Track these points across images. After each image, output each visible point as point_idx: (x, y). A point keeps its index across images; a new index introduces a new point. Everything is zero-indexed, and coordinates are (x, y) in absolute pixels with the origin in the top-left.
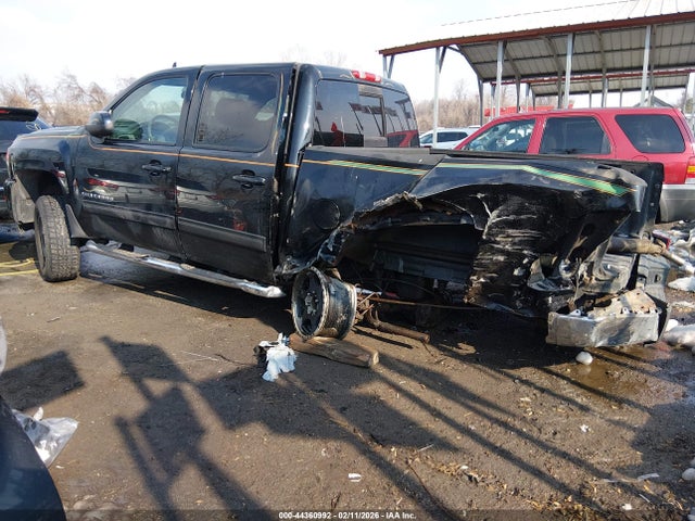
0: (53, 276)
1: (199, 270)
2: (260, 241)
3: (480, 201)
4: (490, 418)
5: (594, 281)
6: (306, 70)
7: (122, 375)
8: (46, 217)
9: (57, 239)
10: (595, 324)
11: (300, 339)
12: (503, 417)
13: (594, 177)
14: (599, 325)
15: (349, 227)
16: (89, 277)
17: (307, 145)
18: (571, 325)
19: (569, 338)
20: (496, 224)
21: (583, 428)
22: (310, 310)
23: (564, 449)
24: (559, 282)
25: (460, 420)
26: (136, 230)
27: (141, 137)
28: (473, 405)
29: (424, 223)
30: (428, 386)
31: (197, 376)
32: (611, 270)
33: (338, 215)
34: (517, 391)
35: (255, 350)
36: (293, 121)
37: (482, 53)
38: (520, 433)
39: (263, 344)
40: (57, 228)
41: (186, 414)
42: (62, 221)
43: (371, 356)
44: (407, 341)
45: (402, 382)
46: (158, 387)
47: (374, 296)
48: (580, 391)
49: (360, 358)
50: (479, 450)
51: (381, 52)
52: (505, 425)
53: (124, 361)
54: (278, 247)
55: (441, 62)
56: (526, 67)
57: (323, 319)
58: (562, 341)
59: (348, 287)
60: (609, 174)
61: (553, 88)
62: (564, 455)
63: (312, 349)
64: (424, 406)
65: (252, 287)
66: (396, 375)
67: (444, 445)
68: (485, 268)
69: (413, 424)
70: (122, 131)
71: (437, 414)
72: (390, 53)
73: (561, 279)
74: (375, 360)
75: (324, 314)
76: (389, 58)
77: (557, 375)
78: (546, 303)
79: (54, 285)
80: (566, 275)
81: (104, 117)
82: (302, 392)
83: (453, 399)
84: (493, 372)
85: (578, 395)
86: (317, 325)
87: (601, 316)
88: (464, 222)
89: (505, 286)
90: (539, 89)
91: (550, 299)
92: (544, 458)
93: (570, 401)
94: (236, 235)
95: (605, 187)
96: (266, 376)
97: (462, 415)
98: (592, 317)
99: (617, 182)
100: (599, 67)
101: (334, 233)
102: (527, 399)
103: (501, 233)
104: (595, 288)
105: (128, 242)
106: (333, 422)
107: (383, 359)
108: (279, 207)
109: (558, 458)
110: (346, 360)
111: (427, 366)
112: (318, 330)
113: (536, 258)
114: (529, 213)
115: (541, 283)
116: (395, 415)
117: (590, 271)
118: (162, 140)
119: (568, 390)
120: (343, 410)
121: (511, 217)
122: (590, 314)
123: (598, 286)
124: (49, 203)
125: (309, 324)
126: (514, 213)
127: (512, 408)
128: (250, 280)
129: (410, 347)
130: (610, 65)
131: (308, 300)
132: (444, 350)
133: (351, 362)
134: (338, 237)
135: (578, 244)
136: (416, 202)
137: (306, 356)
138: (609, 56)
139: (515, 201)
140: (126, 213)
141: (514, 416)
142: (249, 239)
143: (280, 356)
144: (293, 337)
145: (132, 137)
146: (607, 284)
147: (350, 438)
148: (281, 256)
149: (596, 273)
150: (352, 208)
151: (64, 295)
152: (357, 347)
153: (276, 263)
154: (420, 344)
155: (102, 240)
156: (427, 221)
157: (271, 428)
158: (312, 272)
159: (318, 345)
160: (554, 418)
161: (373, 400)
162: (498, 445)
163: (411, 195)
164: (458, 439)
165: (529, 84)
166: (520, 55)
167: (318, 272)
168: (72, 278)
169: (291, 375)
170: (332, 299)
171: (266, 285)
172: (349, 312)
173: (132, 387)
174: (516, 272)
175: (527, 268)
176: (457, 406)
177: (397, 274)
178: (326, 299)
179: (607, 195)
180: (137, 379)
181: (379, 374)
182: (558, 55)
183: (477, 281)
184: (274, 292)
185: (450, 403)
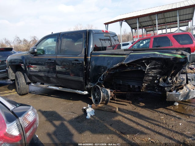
0: (22, 94)
1: (64, 88)
2: (81, 79)
3: (144, 63)
4: (154, 124)
5: (178, 82)
6: (90, 31)
7: (46, 120)
8: (19, 77)
9: (22, 83)
10: (180, 94)
11: (95, 106)
12: (157, 123)
13: (175, 54)
14: (181, 95)
15: (106, 73)
16: (31, 93)
17: (92, 51)
18: (173, 95)
19: (173, 99)
20: (149, 69)
21: (180, 124)
22: (97, 97)
23: (176, 131)
24: (168, 83)
25: (145, 125)
26: (45, 79)
27: (44, 53)
28: (148, 120)
29: (128, 70)
30: (133, 116)
31: (67, 119)
32: (182, 79)
33: (103, 70)
34: (159, 115)
35: (82, 110)
36: (88, 45)
37: (132, 21)
38: (163, 127)
39: (84, 108)
40: (22, 80)
41: (67, 130)
42: (23, 78)
43: (116, 109)
44: (125, 103)
45: (126, 116)
46: (57, 123)
47: (114, 91)
48: (177, 114)
49: (113, 109)
50: (152, 133)
51: (104, 24)
52: (158, 125)
53: (46, 116)
54: (87, 80)
55: (121, 25)
56: (144, 24)
57: (101, 99)
58: (171, 100)
59: (107, 90)
60: (180, 53)
61: (152, 29)
62: (177, 132)
63: (98, 108)
64: (134, 122)
65: (80, 92)
66: (124, 114)
67: (142, 133)
68: (147, 81)
69: (132, 127)
70: (39, 52)
71: (138, 124)
72: (107, 24)
73: (169, 82)
74: (117, 110)
75: (101, 98)
76: (107, 25)
77: (170, 109)
78: (165, 89)
79: (22, 96)
80: (170, 81)
81: (34, 49)
82: (98, 121)
83: (142, 119)
84: (151, 110)
85: (177, 115)
86: (100, 101)
87: (181, 92)
88: (139, 69)
89: (153, 86)
90: (148, 30)
91: (166, 88)
92: (171, 134)
93: (175, 117)
94: (72, 77)
95: (179, 56)
96: (87, 117)
97: (146, 124)
98: (179, 92)
99: (182, 54)
100: (164, 22)
101: (102, 75)
102: (163, 117)
103: (151, 71)
104: (178, 84)
105: (43, 82)
106: (109, 129)
107: (119, 109)
108: (86, 69)
109: (175, 134)
110: (109, 111)
111: (132, 110)
112: (100, 103)
113: (161, 77)
114: (158, 65)
115: (163, 84)
116: (126, 125)
117: (176, 79)
118: (50, 53)
119: (174, 114)
120: (111, 125)
121: (153, 66)
122: (178, 92)
123: (179, 83)
124: (19, 73)
125: (97, 101)
126: (154, 65)
127: (159, 120)
128: (79, 90)
129: (126, 105)
130: (167, 22)
131: (96, 94)
132: (136, 105)
133: (110, 111)
134: (104, 76)
135: (172, 72)
136: (126, 64)
137: (97, 110)
138: (167, 19)
139: (154, 62)
140: (42, 74)
141: (160, 122)
142: (78, 79)
143: (90, 111)
144: (93, 105)
145: (42, 53)
146: (181, 83)
147: (115, 133)
148: (87, 83)
149: (178, 80)
150: (107, 68)
151: (25, 99)
152: (111, 106)
153: (86, 85)
154: (129, 104)
155: (35, 82)
156: (129, 69)
157: (92, 132)
158: (97, 86)
159: (100, 107)
160: (172, 122)
161: (119, 121)
162: (158, 131)
163: (124, 63)
164: (146, 131)
165: (145, 29)
166: (142, 21)
167: (98, 86)
168: (27, 94)
169: (94, 116)
170: (103, 93)
171: (83, 91)
172: (108, 97)
173: (50, 124)
174: (156, 82)
175: (159, 80)
176: (143, 121)
177: (120, 85)
178: (102, 94)
179: (180, 58)
180: (51, 121)
181: (119, 114)
182: (153, 20)
183: (145, 85)
184: (86, 93)
185: (141, 121)
